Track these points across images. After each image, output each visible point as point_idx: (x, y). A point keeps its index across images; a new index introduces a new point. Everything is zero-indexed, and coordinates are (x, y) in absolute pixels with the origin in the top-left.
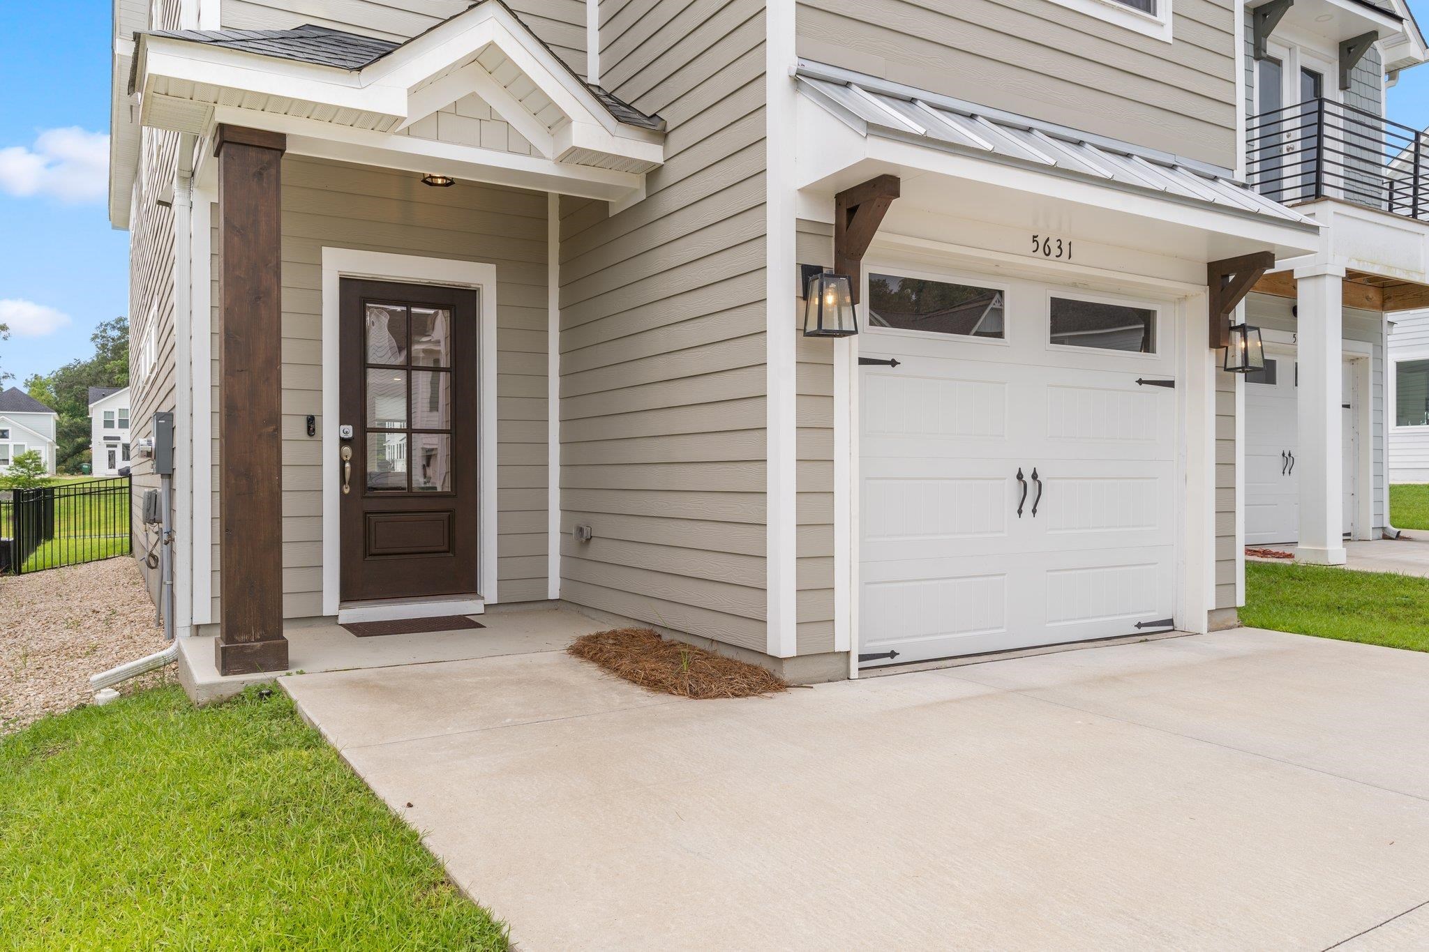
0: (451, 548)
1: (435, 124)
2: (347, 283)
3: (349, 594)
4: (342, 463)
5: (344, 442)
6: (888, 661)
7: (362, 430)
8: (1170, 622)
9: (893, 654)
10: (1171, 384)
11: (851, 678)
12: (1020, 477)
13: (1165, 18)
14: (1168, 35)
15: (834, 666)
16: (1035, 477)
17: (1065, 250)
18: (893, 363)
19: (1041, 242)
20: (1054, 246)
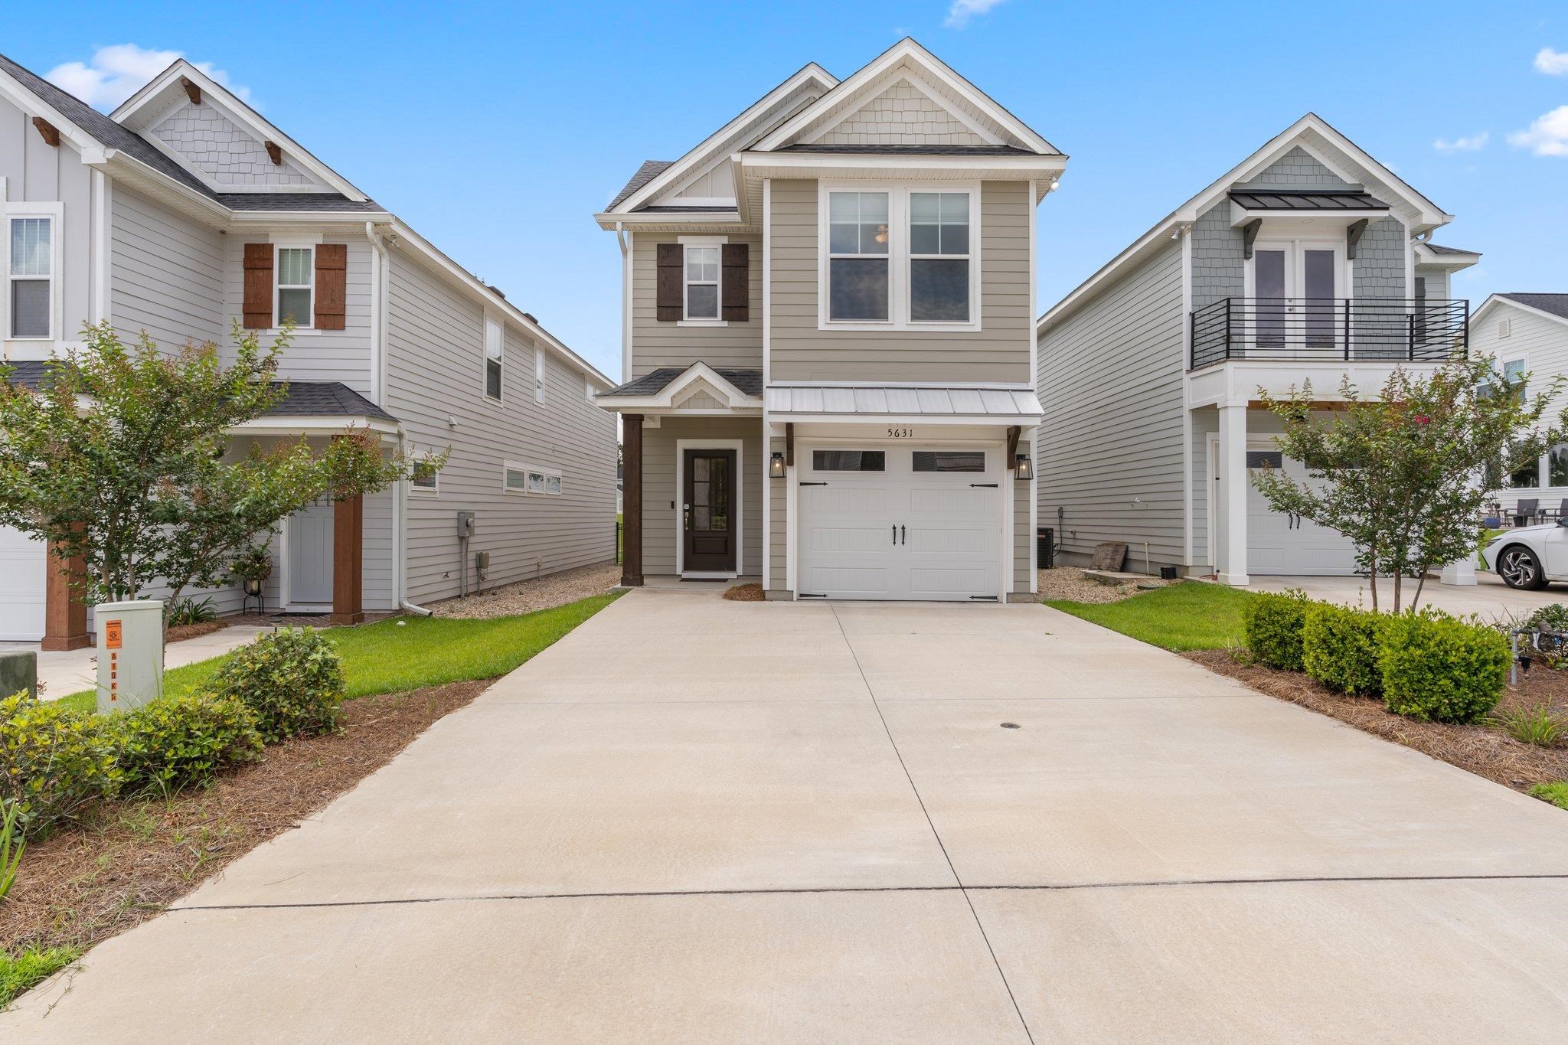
0: (726, 552)
1: (687, 404)
2: (687, 452)
3: (686, 568)
4: (685, 518)
5: (685, 511)
6: (823, 598)
7: (693, 506)
8: (995, 598)
9: (825, 596)
10: (996, 486)
11: (792, 600)
12: (894, 528)
13: (975, 322)
14: (978, 328)
15: (787, 596)
16: (903, 528)
17: (908, 433)
18: (825, 484)
19: (894, 432)
20: (901, 433)
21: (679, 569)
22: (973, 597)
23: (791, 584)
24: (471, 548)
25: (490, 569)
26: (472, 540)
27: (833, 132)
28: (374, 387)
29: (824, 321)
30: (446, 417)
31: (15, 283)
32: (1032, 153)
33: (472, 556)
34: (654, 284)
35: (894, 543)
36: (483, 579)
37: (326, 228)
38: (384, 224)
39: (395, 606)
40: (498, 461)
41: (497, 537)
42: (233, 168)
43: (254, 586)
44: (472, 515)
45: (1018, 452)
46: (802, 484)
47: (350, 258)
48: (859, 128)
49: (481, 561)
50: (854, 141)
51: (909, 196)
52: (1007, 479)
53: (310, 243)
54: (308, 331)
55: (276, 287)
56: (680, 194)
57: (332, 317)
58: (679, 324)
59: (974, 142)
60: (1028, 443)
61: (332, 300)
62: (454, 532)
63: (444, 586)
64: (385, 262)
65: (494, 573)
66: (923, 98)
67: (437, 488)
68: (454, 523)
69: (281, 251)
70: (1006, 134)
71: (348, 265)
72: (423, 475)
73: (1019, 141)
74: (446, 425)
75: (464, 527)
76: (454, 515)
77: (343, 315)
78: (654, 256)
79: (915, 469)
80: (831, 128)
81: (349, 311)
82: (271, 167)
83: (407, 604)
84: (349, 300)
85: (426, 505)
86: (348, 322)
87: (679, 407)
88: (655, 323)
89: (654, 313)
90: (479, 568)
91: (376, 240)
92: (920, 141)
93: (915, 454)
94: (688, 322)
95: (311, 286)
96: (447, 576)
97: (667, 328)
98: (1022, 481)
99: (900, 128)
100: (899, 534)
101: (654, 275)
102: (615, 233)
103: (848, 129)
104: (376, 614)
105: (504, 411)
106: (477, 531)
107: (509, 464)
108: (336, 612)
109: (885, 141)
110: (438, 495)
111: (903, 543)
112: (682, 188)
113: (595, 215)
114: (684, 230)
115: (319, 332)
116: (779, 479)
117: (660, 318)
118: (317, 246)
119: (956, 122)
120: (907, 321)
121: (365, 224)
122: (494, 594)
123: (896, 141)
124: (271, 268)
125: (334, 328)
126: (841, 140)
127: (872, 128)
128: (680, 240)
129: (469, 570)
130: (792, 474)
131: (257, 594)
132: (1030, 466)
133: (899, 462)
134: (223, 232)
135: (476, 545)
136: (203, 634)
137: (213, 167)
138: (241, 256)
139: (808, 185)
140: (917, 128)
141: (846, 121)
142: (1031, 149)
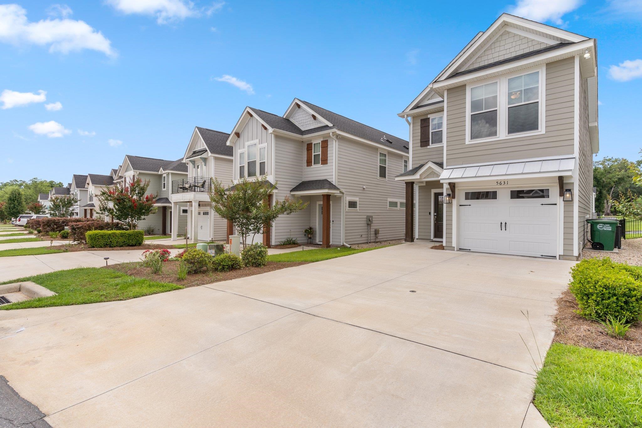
2: (435, 194)
3: (435, 237)
4: (434, 218)
5: (435, 216)
6: (469, 251)
7: (438, 214)
8: (553, 257)
10: (554, 204)
11: (454, 250)
12: (501, 223)
13: (542, 129)
14: (543, 132)
15: (452, 249)
16: (506, 223)
17: (506, 183)
18: (470, 205)
19: (499, 183)
20: (503, 183)
21: (432, 237)
22: (542, 256)
23: (454, 244)
24: (372, 227)
25: (380, 235)
26: (372, 225)
27: (473, 64)
28: (334, 180)
29: (468, 141)
30: (362, 186)
31: (260, 163)
32: (572, 43)
33: (373, 230)
34: (419, 134)
35: (501, 230)
36: (377, 238)
37: (323, 136)
38: (335, 132)
39: (342, 244)
40: (386, 199)
41: (384, 224)
42: (306, 123)
43: (310, 236)
44: (372, 217)
45: (566, 187)
46: (460, 205)
47: (329, 143)
48: (483, 58)
49: (376, 232)
50: (482, 64)
51: (507, 80)
52: (560, 201)
53: (319, 141)
54: (320, 165)
55: (313, 154)
56: (429, 99)
57: (325, 161)
58: (428, 147)
59: (543, 47)
60: (573, 183)
61: (325, 156)
62: (366, 222)
63: (361, 239)
64: (337, 143)
65: (380, 237)
66: (515, 35)
67: (358, 208)
68: (365, 219)
69: (315, 144)
70: (557, 38)
71: (328, 145)
72: (352, 205)
73: (565, 40)
74: (362, 189)
75: (369, 221)
76: (365, 217)
77: (327, 160)
78: (419, 124)
79: (511, 198)
80: (472, 62)
81: (329, 158)
82: (314, 121)
83: (345, 244)
84: (329, 155)
85: (353, 214)
86: (328, 161)
87: (424, 178)
88: (420, 148)
89: (419, 144)
90: (376, 234)
91: (334, 137)
92: (514, 55)
93: (511, 191)
94: (432, 146)
95: (320, 153)
96: (361, 236)
97: (424, 149)
98: (569, 203)
99: (504, 52)
100: (504, 226)
101: (419, 131)
102: (404, 119)
103: (479, 60)
104: (333, 246)
105: (388, 182)
106: (374, 222)
107: (390, 200)
108: (323, 244)
109: (496, 60)
110: (358, 211)
111: (506, 230)
112: (430, 97)
113: (398, 114)
114: (430, 112)
115: (322, 166)
116: (450, 203)
117: (421, 146)
118: (321, 141)
119: (533, 40)
120: (506, 135)
121: (330, 133)
122: (381, 243)
123: (501, 58)
124: (312, 149)
125: (325, 164)
126: (476, 66)
127: (490, 57)
128: (429, 116)
129: (371, 235)
130: (455, 202)
131: (310, 238)
132: (572, 195)
133: (504, 195)
134: (302, 142)
135: (374, 227)
136: (293, 247)
137: (302, 124)
138: (306, 147)
139: (462, 88)
140: (512, 50)
141: (479, 57)
142: (572, 41)
